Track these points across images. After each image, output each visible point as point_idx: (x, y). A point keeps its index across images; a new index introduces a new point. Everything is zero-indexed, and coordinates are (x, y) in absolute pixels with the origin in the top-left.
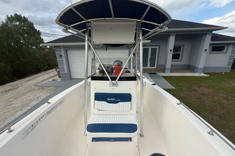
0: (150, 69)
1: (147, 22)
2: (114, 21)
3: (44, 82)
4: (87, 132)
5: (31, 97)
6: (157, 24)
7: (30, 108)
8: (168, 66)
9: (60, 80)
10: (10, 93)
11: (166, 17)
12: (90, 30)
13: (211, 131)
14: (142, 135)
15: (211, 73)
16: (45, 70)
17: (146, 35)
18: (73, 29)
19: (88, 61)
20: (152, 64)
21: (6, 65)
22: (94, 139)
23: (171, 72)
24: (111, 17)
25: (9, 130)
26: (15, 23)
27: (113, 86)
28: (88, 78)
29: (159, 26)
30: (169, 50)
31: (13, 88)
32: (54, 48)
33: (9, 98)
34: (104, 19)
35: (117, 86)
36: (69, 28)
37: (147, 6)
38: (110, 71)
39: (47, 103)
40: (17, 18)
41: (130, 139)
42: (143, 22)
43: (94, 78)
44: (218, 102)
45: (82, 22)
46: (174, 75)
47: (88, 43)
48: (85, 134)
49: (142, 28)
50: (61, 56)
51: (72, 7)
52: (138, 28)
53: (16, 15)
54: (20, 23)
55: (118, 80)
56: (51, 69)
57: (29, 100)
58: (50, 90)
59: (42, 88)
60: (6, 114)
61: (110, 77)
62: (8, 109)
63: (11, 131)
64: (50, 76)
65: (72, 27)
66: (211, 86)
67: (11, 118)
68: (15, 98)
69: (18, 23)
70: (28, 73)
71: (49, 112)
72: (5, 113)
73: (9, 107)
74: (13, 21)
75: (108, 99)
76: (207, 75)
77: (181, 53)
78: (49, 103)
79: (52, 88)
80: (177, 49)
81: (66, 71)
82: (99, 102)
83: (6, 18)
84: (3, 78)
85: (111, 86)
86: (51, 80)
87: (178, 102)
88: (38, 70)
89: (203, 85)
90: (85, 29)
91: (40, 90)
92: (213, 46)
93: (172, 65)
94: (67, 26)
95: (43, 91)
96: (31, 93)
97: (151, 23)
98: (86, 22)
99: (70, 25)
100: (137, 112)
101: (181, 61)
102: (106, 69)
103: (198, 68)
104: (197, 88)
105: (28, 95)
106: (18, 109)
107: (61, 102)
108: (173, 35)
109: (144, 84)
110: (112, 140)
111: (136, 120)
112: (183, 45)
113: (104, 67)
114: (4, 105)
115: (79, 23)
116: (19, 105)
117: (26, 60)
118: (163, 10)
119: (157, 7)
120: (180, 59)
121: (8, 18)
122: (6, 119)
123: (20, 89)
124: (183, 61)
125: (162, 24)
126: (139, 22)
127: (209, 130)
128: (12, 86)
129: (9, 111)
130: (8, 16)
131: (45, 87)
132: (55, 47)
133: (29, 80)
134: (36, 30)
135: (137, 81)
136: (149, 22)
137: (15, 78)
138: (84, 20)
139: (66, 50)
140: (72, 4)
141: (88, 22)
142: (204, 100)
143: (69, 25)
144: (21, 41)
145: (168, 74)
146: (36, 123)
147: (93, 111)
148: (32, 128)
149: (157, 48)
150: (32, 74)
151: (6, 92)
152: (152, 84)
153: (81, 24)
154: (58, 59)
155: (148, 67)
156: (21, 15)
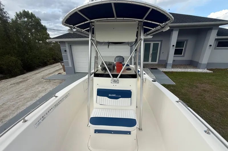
0: (151, 65)
1: (148, 21)
2: (116, 21)
3: (51, 75)
4: (90, 124)
5: (39, 89)
6: (159, 24)
7: (39, 99)
8: (170, 61)
9: (64, 73)
10: (21, 85)
11: (168, 18)
12: (93, 28)
13: (207, 130)
14: (141, 129)
15: (215, 69)
16: (51, 64)
17: (148, 33)
18: (77, 28)
19: (92, 56)
20: (154, 59)
21: (17, 59)
22: (96, 131)
23: (173, 67)
24: (114, 17)
25: (24, 120)
26: (23, 19)
27: (115, 83)
28: (91, 75)
29: (160, 25)
30: (172, 45)
31: (23, 80)
32: (59, 44)
33: (21, 90)
34: (106, 19)
35: (118, 83)
36: (74, 28)
37: (149, 8)
38: (112, 68)
39: (54, 97)
40: (26, 14)
41: (129, 133)
42: (145, 22)
43: (97, 75)
44: (220, 99)
45: (86, 22)
46: (175, 71)
47: (91, 42)
48: (89, 126)
49: (144, 27)
50: (66, 51)
51: (77, 10)
52: (139, 27)
53: (24, 11)
54: (28, 20)
55: (119, 78)
56: (56, 63)
57: (37, 92)
58: (56, 82)
59: (49, 80)
60: (19, 104)
61: (112, 74)
62: (19, 99)
63: (26, 121)
64: (56, 69)
65: (76, 27)
66: (214, 83)
67: (23, 107)
68: (26, 90)
69: (26, 19)
70: (36, 66)
71: (56, 105)
72: (17, 103)
73: (20, 97)
74: (21, 18)
75: (110, 95)
76: (211, 72)
77: (184, 48)
78: (56, 97)
79: (57, 81)
80: (179, 44)
81: (70, 65)
82: (101, 97)
83: (15, 14)
84: (15, 70)
85: (113, 82)
86: (57, 73)
87: (178, 99)
88: (44, 64)
89: (205, 82)
90: (89, 28)
91: (47, 82)
92: (219, 42)
93: (174, 61)
94: (72, 27)
95: (50, 83)
96: (39, 85)
97: (153, 22)
98: (90, 22)
99: (75, 25)
100: (137, 107)
101: (183, 56)
102: (108, 66)
103: (201, 64)
104: (198, 85)
105: (37, 87)
106: (29, 99)
107: (66, 96)
108: (176, 30)
109: (145, 80)
110: (112, 133)
111: (136, 115)
112: (187, 41)
113: (106, 65)
114: (16, 96)
115: (83, 23)
116: (30, 96)
117: (34, 54)
118: (165, 12)
119: (159, 9)
120: (182, 55)
121: (18, 15)
122: (18, 108)
123: (29, 82)
124: (186, 56)
125: (163, 24)
126: (141, 21)
127: (206, 129)
128: (23, 78)
129: (21, 101)
130: (17, 13)
131: (51, 79)
132: (60, 42)
133: (37, 73)
134: (42, 25)
135: (137, 78)
136: (151, 22)
137: (25, 71)
138: (88, 20)
139: (71, 45)
140: (78, 7)
141: (92, 22)
142: (206, 97)
143: (73, 25)
144: (29, 36)
145: (169, 69)
146: (46, 115)
147: (95, 105)
148: (42, 119)
149: (160, 43)
150: (40, 67)
151: (18, 83)
152: (152, 81)
153: (85, 24)
154: (63, 54)
155: (150, 62)
156: (28, 12)
